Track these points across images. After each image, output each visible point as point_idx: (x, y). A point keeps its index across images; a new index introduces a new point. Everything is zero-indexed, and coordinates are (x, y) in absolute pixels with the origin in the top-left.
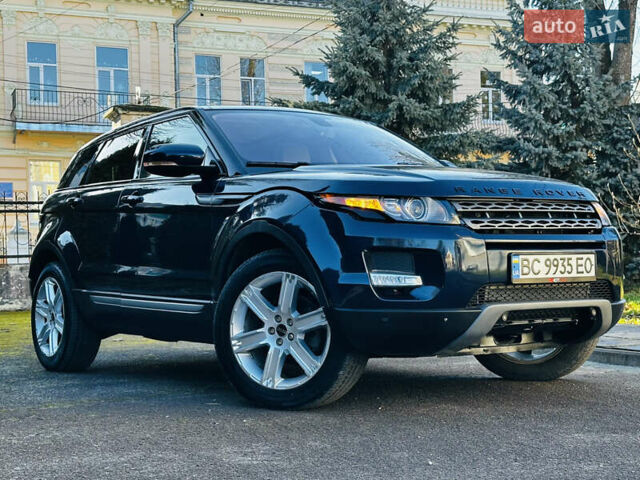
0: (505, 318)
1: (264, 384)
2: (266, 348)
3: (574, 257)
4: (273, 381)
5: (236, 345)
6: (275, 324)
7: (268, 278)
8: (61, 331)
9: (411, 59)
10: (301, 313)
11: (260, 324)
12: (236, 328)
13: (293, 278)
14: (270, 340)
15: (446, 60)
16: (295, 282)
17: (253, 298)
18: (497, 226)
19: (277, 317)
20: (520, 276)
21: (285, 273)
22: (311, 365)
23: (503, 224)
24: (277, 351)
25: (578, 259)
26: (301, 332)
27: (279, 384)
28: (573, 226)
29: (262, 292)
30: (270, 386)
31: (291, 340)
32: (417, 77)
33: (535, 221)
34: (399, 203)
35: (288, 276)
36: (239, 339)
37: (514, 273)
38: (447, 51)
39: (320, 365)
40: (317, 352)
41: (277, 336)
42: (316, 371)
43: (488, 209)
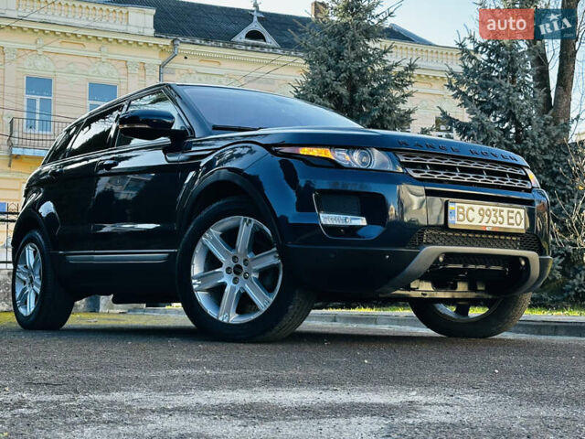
0: (441, 259)
1: (220, 319)
2: (223, 286)
3: (506, 209)
4: (229, 316)
5: (196, 284)
6: (232, 264)
7: (228, 222)
8: (38, 290)
9: (371, 94)
10: (256, 254)
11: (220, 265)
12: (197, 269)
13: (250, 221)
14: (227, 279)
15: (403, 96)
16: (251, 225)
17: (214, 241)
18: (436, 177)
19: (235, 258)
20: (456, 221)
21: (243, 218)
22: (263, 301)
23: (442, 175)
24: (233, 289)
25: (509, 212)
26: (255, 271)
27: (234, 318)
28: (505, 184)
29: (221, 236)
30: (225, 321)
31: (246, 278)
32: (376, 110)
33: (471, 175)
34: (348, 153)
35: (245, 220)
36: (198, 278)
37: (450, 219)
38: (404, 88)
39: (271, 300)
40: (270, 290)
41: (234, 275)
42: (268, 306)
43: (428, 161)
